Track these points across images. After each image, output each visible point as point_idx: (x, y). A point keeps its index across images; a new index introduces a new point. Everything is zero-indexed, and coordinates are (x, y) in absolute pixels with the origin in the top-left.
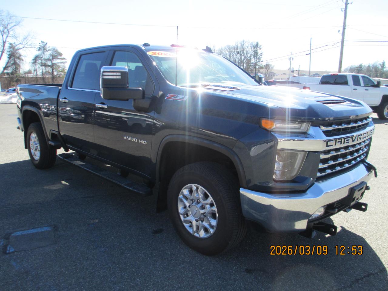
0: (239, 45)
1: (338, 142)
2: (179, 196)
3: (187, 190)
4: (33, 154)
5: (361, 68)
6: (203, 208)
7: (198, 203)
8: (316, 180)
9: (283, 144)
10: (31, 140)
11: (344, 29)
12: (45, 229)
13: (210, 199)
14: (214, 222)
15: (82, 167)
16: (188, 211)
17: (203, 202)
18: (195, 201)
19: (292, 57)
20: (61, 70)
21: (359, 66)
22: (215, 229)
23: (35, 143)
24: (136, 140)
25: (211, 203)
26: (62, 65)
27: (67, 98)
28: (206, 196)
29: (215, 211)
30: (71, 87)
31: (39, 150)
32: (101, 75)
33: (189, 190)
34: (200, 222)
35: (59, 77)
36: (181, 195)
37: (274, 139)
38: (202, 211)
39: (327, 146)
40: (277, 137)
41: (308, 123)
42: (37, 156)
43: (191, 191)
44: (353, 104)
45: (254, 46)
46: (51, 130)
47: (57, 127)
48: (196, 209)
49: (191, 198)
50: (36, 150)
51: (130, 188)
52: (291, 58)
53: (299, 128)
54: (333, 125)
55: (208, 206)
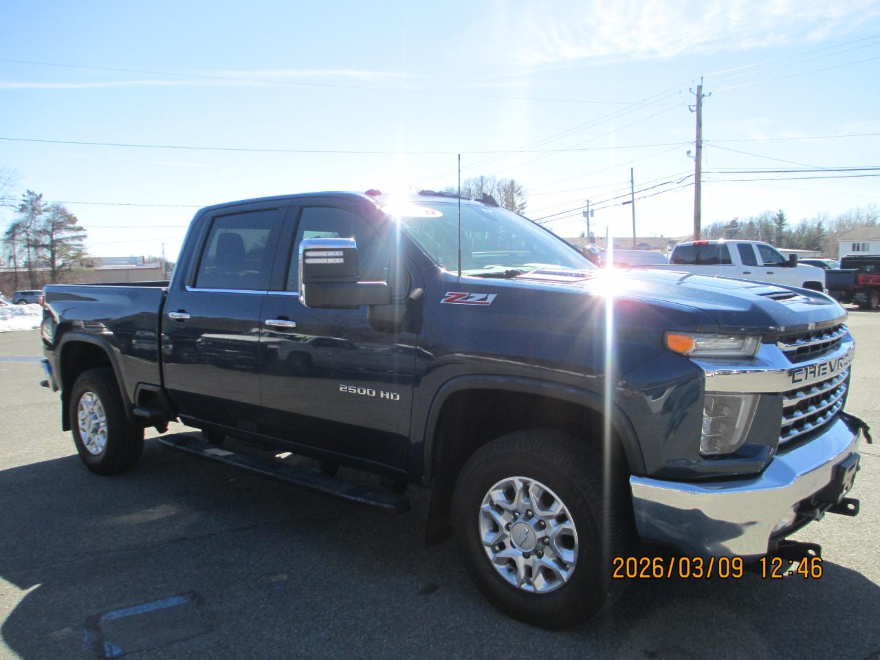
0: (473, 188)
1: (811, 373)
2: (482, 507)
3: (501, 491)
4: (85, 442)
5: (736, 229)
6: (540, 526)
7: (528, 517)
8: (777, 452)
9: (714, 381)
10: (82, 409)
11: (699, 147)
12: (174, 601)
13: (559, 506)
14: (569, 556)
15: (226, 461)
16: (505, 536)
17: (540, 513)
18: (519, 514)
19: (590, 210)
20: (72, 255)
21: (731, 224)
22: (571, 570)
23: (92, 416)
24: (371, 393)
25: (561, 513)
26: (77, 242)
27: (187, 311)
28: (547, 501)
29: (570, 530)
30: (194, 286)
31: (103, 431)
32: (301, 257)
33: (505, 491)
34: (534, 557)
35: (69, 270)
36: (485, 503)
37: (700, 372)
38: (540, 534)
39: (794, 381)
40: (702, 368)
41: (756, 337)
42: (98, 445)
43: (510, 493)
44: (812, 300)
45: (505, 190)
46: (139, 383)
47: (158, 376)
48: (527, 530)
49: (513, 507)
50: (95, 431)
51: (359, 499)
52: (588, 212)
53: (739, 349)
54: (798, 341)
55: (552, 522)
